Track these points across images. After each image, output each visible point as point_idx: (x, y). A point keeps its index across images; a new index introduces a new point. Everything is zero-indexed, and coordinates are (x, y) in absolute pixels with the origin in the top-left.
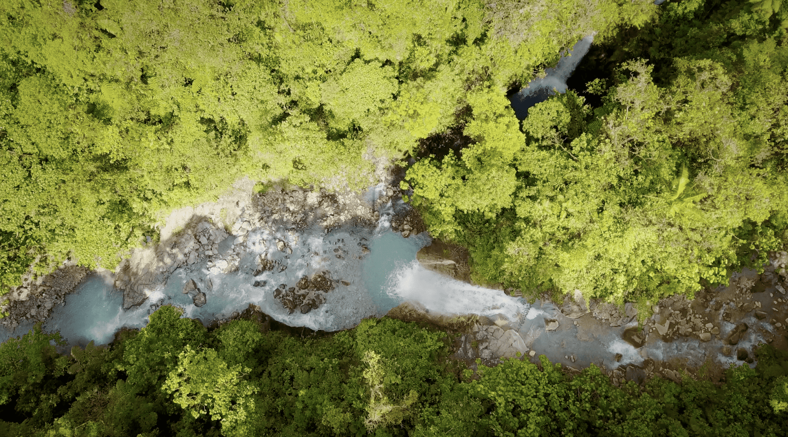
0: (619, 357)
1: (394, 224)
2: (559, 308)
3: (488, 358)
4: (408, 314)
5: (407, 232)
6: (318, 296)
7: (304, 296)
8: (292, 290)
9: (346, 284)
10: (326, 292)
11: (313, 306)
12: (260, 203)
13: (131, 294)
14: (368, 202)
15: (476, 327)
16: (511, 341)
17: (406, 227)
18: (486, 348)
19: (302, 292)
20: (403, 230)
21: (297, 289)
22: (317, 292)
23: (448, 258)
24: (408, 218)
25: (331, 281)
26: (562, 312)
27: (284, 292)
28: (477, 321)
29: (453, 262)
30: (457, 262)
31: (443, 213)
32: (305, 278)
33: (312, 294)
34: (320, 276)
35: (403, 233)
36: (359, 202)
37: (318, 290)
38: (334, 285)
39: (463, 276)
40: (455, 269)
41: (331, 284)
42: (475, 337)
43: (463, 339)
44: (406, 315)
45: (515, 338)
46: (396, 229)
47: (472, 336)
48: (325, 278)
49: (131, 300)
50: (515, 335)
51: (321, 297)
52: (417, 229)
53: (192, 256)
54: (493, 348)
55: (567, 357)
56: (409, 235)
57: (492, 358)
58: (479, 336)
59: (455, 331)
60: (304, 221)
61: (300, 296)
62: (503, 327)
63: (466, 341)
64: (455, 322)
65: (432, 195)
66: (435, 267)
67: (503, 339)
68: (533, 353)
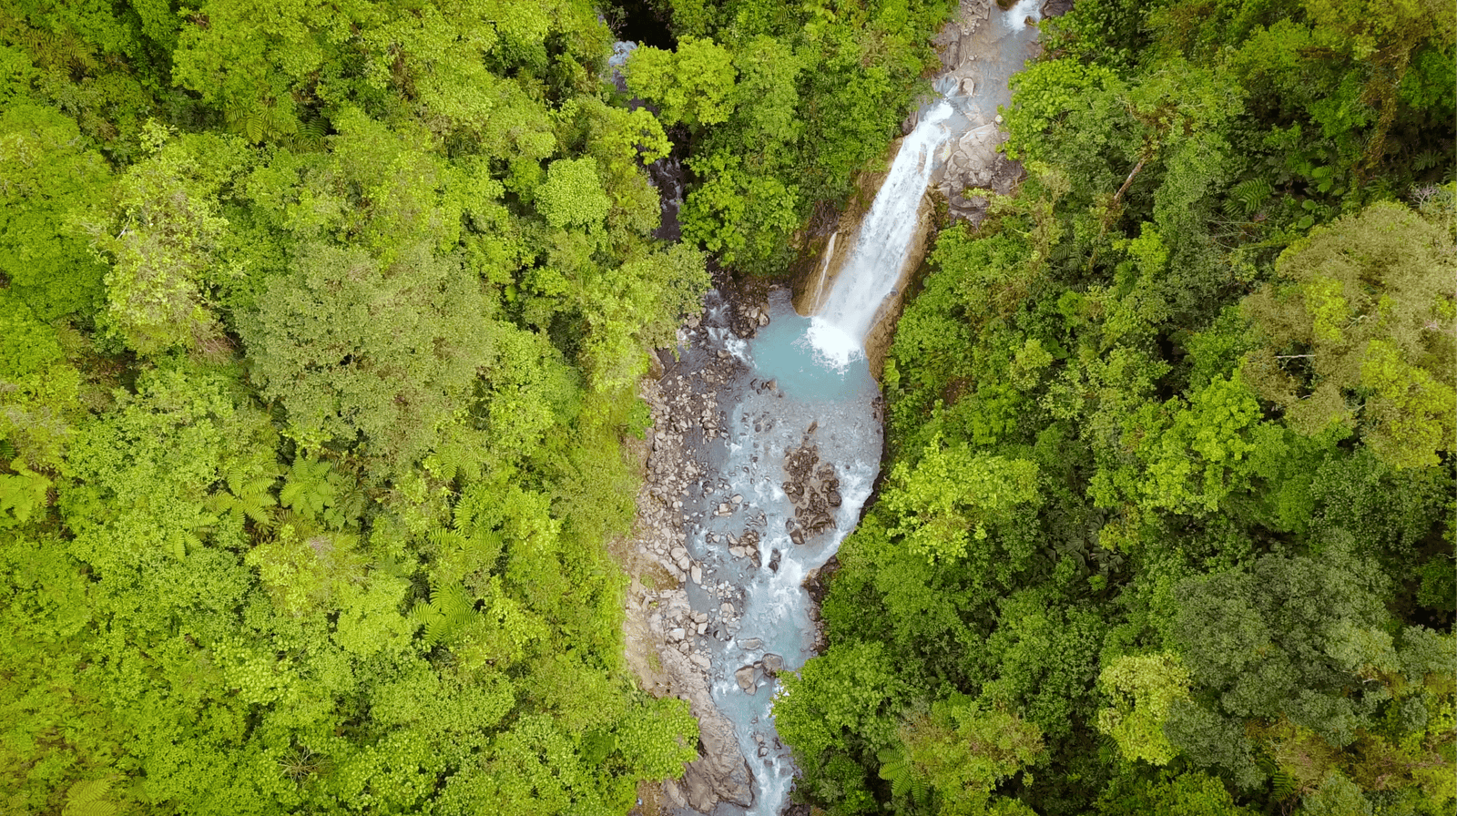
0: (1029, 21)
1: (744, 333)
2: (948, 71)
3: (991, 173)
5: (763, 317)
6: (821, 474)
7: (813, 494)
8: (799, 512)
11: (833, 486)
12: (649, 521)
13: (731, 783)
15: (943, 190)
16: (975, 143)
17: (754, 315)
18: (977, 174)
19: (807, 496)
21: (799, 504)
23: (824, 245)
24: (742, 308)
26: (953, 69)
27: (798, 526)
28: (936, 187)
29: (834, 236)
30: (835, 228)
32: (786, 487)
33: (815, 482)
38: (810, 445)
40: (843, 235)
42: (957, 194)
45: (972, 137)
47: (954, 198)
49: (740, 788)
50: (970, 136)
51: (823, 470)
52: (761, 301)
53: (699, 660)
54: (979, 166)
57: (993, 169)
58: (957, 185)
59: (938, 228)
61: (812, 501)
62: (953, 151)
66: (830, 278)
67: (970, 153)
68: (999, 119)
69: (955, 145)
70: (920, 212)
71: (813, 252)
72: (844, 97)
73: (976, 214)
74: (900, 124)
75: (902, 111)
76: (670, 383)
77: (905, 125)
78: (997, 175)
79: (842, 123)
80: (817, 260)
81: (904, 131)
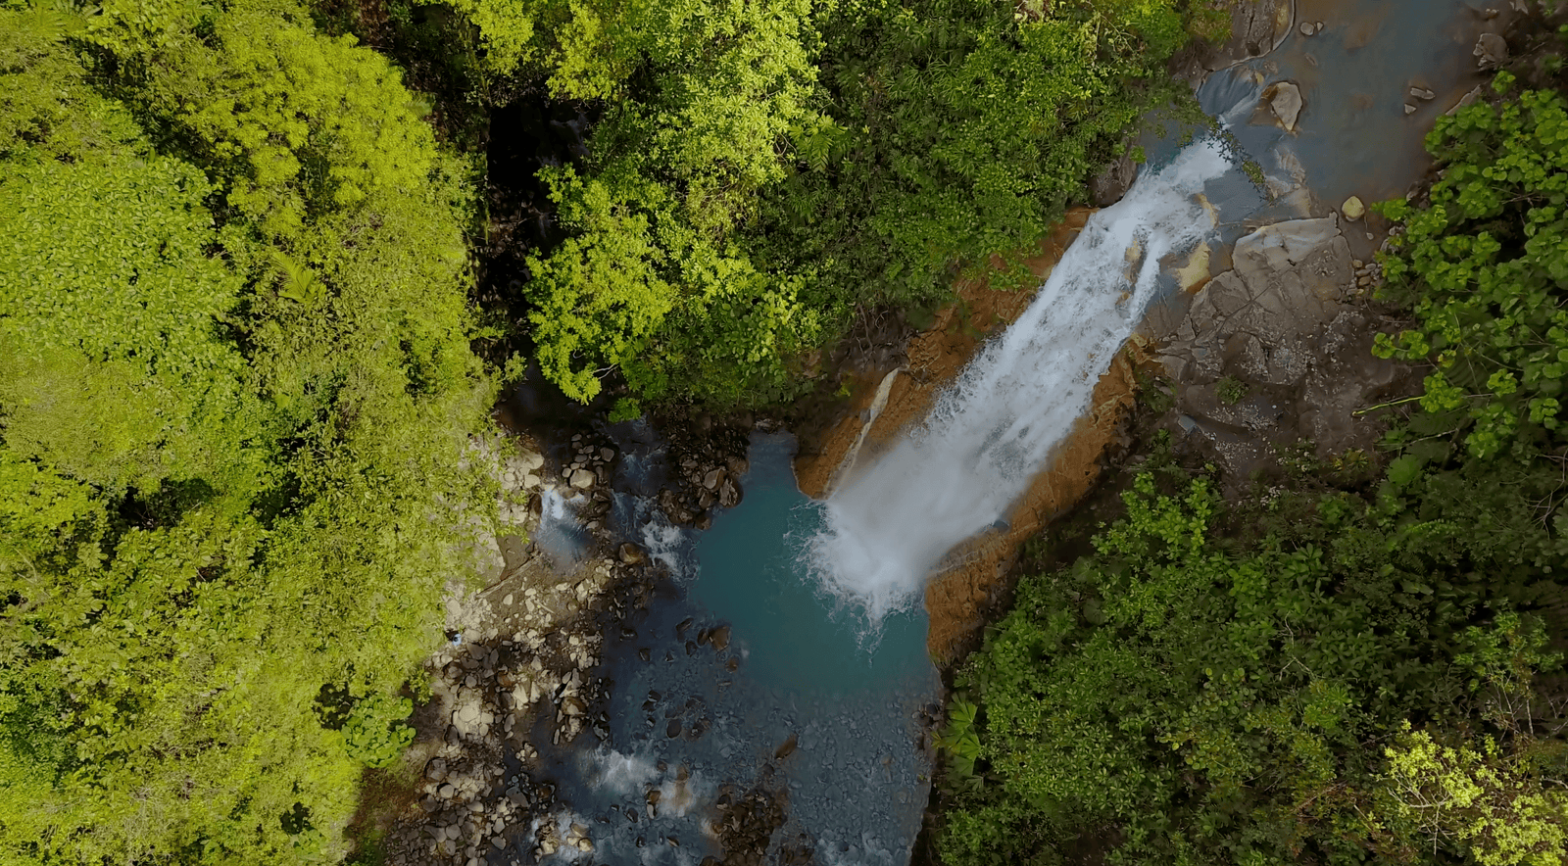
1: (684, 516)
2: (1238, 55)
3: (1308, 358)
4: (980, 594)
5: (727, 488)
9: (792, 745)
10: (783, 819)
14: (578, 559)
15: (1169, 362)
16: (1277, 260)
17: (710, 484)
18: (1268, 350)
20: (716, 496)
22: (771, 850)
23: (869, 387)
24: (688, 464)
25: (758, 791)
26: (1254, 51)
28: (1149, 350)
29: (890, 378)
30: (897, 359)
31: (730, 289)
34: (728, 818)
35: (723, 501)
36: (562, 587)
37: (764, 841)
39: (954, 359)
40: (915, 377)
41: (767, 794)
42: (1205, 381)
43: (1186, 425)
44: (979, 604)
45: (1272, 242)
46: (700, 516)
47: (1193, 390)
48: (739, 804)
50: (1266, 239)
51: (792, 846)
52: (731, 454)
54: (1278, 328)
55: (1409, 109)
56: (737, 486)
57: (1314, 346)
58: (1208, 362)
59: (1136, 447)
60: (534, 785)
62: (1214, 269)
63: (1197, 418)
64: (1102, 437)
65: (655, 302)
67: (1258, 285)
68: (1353, 208)
69: (1221, 257)
70: (1100, 394)
71: (844, 391)
72: (953, 89)
73: (1242, 446)
74: (1088, 181)
75: (1102, 148)
76: (509, 600)
77: (1103, 183)
78: (1324, 364)
79: (938, 152)
80: (854, 407)
81: (1099, 196)
